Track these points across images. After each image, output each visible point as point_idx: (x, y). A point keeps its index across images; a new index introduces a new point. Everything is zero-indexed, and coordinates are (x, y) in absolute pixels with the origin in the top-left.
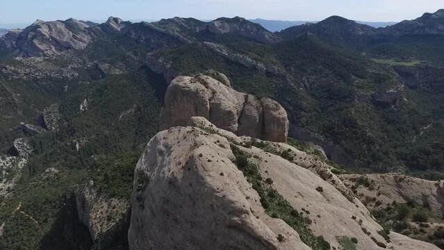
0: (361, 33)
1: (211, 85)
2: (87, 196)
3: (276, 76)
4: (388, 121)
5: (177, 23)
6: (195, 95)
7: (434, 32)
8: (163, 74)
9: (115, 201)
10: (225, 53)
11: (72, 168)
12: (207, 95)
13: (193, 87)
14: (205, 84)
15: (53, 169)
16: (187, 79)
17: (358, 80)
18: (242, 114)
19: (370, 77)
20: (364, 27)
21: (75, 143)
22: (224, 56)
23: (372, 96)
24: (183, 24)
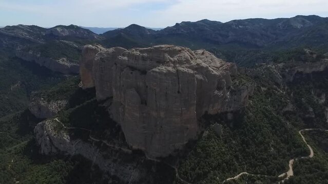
0: (149, 33)
1: (99, 47)
5: (23, 29)
6: (95, 50)
7: (180, 32)
8: (34, 61)
9: (59, 102)
10: (75, 45)
12: (99, 50)
14: (97, 47)
16: (90, 45)
20: (150, 30)
22: (76, 48)
24: (29, 30)
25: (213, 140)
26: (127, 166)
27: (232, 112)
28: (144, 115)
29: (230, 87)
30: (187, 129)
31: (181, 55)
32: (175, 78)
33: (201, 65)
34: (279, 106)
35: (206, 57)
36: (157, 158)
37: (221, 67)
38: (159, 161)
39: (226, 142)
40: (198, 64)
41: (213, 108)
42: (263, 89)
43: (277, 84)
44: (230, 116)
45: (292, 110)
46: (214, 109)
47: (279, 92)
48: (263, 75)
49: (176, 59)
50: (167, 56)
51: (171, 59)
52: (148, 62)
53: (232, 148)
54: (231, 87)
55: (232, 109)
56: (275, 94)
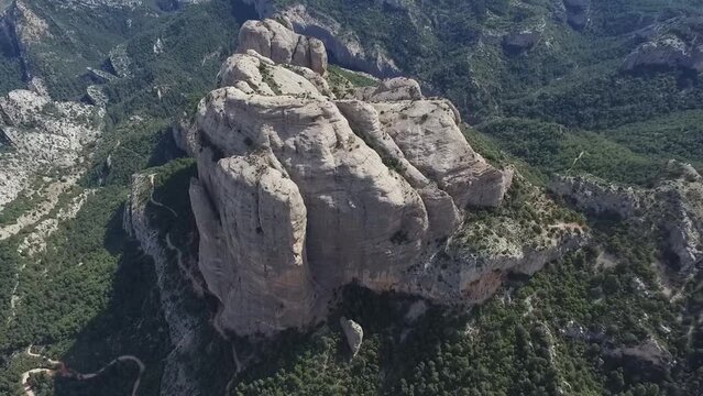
1: (273, 28)
2: (183, 125)
3: (397, 10)
4: (513, 70)
6: (259, 36)
8: (253, 5)
11: (156, 116)
12: (268, 36)
13: (257, 29)
14: (268, 27)
15: (137, 117)
16: (254, 23)
17: (493, 17)
18: (295, 51)
19: (511, 13)
21: (157, 90)
23: (505, 37)
25: (325, 356)
26: (185, 317)
27: (429, 302)
28: (219, 241)
29: (445, 239)
30: (282, 306)
31: (310, 132)
32: (251, 198)
33: (352, 171)
34: (610, 333)
35: (427, 132)
36: (227, 331)
37: (450, 172)
38: (226, 338)
39: (356, 371)
40: (343, 167)
41: (372, 276)
42: (604, 261)
43: (672, 261)
44: (416, 310)
45: (656, 362)
46: (377, 280)
47: (652, 287)
48: (638, 214)
49: (290, 142)
50: (267, 130)
51: (277, 140)
52: (231, 134)
53: (365, 389)
54: (449, 241)
55: (431, 295)
56: (630, 290)
